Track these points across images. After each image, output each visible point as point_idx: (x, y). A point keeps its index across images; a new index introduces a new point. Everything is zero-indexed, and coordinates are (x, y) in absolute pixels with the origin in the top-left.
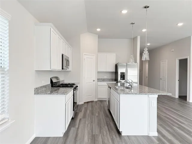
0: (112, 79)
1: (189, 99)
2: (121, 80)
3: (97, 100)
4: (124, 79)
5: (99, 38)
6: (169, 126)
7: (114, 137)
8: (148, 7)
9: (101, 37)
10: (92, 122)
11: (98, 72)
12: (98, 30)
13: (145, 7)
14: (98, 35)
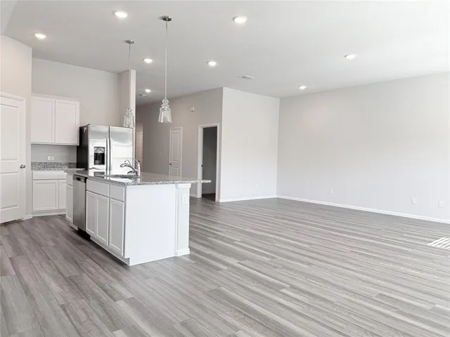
0: (70, 164)
1: (219, 198)
2: (95, 164)
3: (30, 216)
4: (103, 163)
5: (34, 56)
6: (202, 239)
7: (115, 271)
8: (170, 20)
9: (39, 54)
10: (49, 259)
11: (33, 145)
12: (41, 36)
13: (165, 19)
14: (31, 49)
